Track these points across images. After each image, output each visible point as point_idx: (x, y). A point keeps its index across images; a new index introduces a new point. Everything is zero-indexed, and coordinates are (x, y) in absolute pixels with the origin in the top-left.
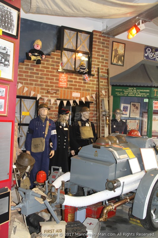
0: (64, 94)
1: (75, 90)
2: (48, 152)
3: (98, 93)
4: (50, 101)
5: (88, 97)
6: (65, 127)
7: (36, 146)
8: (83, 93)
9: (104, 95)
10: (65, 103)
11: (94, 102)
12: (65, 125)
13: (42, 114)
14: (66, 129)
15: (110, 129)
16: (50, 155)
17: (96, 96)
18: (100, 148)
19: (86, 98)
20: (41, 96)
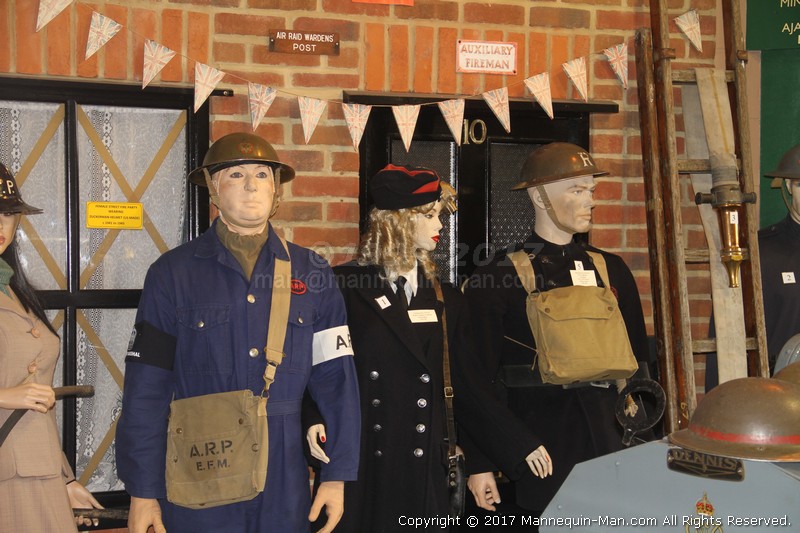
0: (400, 56)
1: (474, 26)
2: (293, 500)
3: (646, 37)
4: (294, 111)
5: (577, 71)
6: (420, 302)
7: (204, 459)
8: (538, 41)
9: (699, 46)
10: (406, 119)
11: (622, 105)
12: (412, 286)
13: (235, 216)
14: (427, 316)
15: (759, 296)
16: (314, 516)
17: (639, 60)
18: (738, 477)
19: (561, 80)
20: (224, 80)
